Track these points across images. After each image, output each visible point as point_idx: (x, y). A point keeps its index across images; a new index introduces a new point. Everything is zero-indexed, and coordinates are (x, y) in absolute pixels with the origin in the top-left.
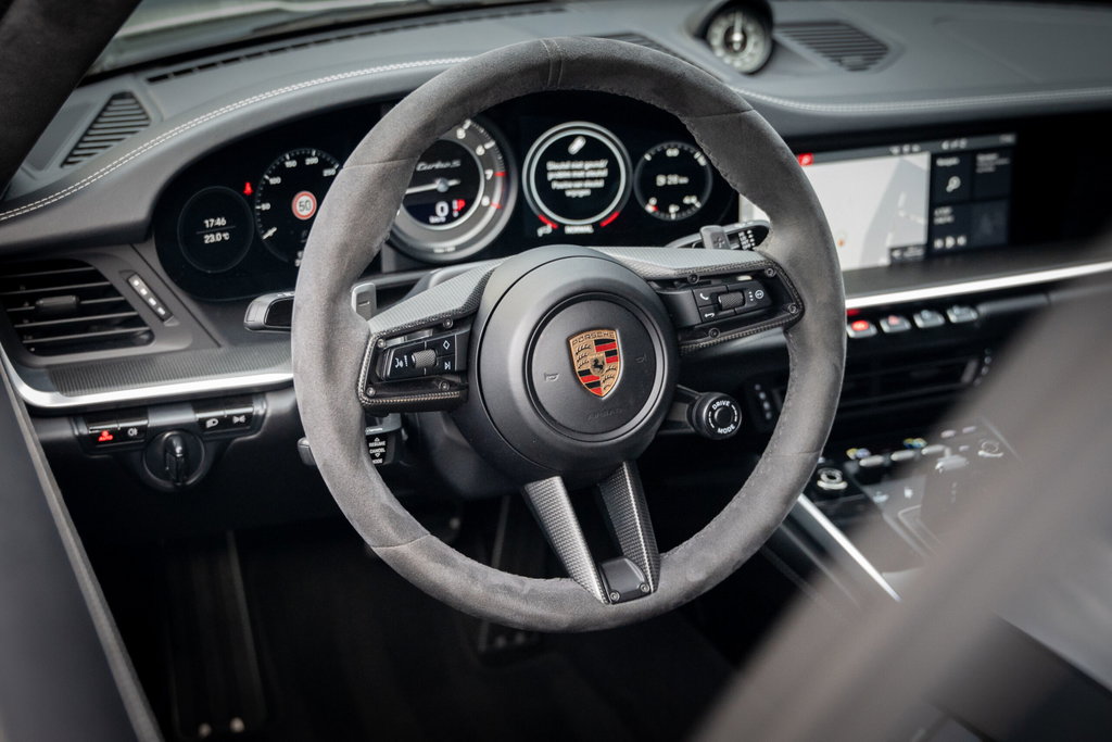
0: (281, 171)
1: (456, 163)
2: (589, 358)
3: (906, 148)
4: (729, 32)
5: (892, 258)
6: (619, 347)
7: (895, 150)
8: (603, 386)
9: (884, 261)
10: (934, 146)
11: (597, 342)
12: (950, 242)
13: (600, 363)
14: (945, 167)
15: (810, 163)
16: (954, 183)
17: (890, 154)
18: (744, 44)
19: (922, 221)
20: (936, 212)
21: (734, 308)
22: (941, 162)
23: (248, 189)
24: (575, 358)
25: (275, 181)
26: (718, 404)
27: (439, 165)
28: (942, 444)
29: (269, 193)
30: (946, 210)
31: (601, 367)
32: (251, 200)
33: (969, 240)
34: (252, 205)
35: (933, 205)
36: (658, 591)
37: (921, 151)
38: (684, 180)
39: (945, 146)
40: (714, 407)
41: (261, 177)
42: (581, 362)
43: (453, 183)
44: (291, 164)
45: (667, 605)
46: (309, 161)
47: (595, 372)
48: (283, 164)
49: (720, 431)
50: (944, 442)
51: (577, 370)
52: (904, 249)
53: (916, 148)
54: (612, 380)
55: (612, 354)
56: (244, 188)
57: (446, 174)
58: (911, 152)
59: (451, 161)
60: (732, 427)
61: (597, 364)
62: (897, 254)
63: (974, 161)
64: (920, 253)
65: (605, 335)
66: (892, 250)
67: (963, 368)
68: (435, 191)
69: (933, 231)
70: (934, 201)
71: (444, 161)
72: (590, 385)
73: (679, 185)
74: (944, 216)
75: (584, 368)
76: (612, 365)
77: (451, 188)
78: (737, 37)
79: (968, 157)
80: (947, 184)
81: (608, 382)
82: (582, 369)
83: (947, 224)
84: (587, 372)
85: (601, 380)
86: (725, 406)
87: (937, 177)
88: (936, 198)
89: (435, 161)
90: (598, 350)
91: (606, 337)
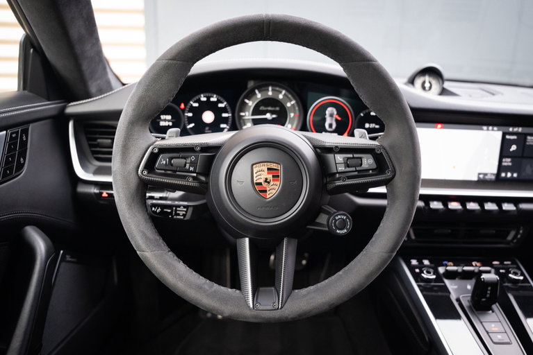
0: (198, 101)
1: (278, 109)
2: (262, 176)
3: (490, 128)
4: (424, 83)
5: (479, 177)
6: (281, 174)
7: (485, 128)
8: (268, 192)
9: (475, 179)
10: (505, 129)
11: (269, 169)
12: (509, 175)
13: (268, 181)
14: (510, 139)
15: (441, 128)
16: (514, 148)
17: (482, 129)
18: (430, 88)
19: (496, 163)
20: (504, 160)
21: (355, 167)
22: (508, 137)
23: (182, 106)
24: (255, 175)
25: (196, 105)
26: (339, 217)
27: (270, 108)
28: (490, 267)
29: (192, 109)
30: (509, 160)
31: (269, 183)
32: (183, 111)
33: (518, 175)
34: (184, 113)
35: (502, 157)
36: (283, 309)
37: (498, 130)
38: (377, 127)
39: (511, 129)
40: (337, 218)
41: (189, 102)
42: (258, 178)
43: (274, 116)
44: (203, 99)
45: (287, 318)
46: (212, 99)
48: (200, 99)
49: (338, 231)
50: (492, 266)
51: (255, 182)
52: (486, 174)
53: (495, 128)
54: (274, 190)
55: (276, 177)
56: (180, 105)
57: (272, 112)
58: (493, 130)
59: (275, 107)
60: (345, 231)
61: (266, 181)
62: (481, 176)
63: (526, 139)
64: (493, 177)
65: (274, 166)
66: (479, 174)
67: (508, 233)
68: (266, 119)
69: (501, 168)
70: (502, 155)
71: (272, 107)
72: (261, 191)
73: (374, 128)
74: (507, 162)
75: (258, 181)
76: (275, 183)
77: (273, 119)
78: (427, 85)
79: (522, 137)
80: (511, 148)
81: (271, 191)
83: (508, 166)
84: (260, 184)
85: (268, 189)
86: (343, 219)
87: (505, 144)
88: (504, 153)
89: (268, 106)
90: (268, 173)
91: (274, 167)
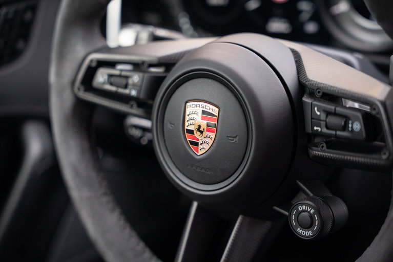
2: (195, 122)
8: (200, 147)
11: (204, 112)
13: (201, 129)
21: (336, 131)
24: (187, 118)
26: (304, 207)
31: (202, 132)
40: (301, 208)
42: (190, 122)
47: (197, 134)
49: (300, 231)
51: (186, 128)
54: (207, 144)
60: (311, 233)
61: (199, 129)
65: (210, 109)
72: (192, 143)
76: (210, 134)
81: (203, 146)
82: (189, 128)
84: (191, 132)
85: (200, 142)
86: (309, 212)
90: (203, 118)
91: (211, 111)
